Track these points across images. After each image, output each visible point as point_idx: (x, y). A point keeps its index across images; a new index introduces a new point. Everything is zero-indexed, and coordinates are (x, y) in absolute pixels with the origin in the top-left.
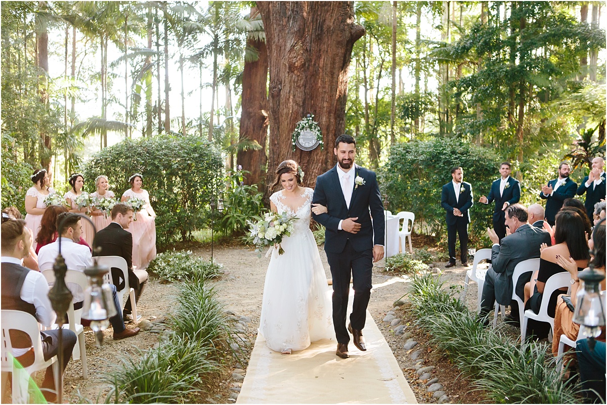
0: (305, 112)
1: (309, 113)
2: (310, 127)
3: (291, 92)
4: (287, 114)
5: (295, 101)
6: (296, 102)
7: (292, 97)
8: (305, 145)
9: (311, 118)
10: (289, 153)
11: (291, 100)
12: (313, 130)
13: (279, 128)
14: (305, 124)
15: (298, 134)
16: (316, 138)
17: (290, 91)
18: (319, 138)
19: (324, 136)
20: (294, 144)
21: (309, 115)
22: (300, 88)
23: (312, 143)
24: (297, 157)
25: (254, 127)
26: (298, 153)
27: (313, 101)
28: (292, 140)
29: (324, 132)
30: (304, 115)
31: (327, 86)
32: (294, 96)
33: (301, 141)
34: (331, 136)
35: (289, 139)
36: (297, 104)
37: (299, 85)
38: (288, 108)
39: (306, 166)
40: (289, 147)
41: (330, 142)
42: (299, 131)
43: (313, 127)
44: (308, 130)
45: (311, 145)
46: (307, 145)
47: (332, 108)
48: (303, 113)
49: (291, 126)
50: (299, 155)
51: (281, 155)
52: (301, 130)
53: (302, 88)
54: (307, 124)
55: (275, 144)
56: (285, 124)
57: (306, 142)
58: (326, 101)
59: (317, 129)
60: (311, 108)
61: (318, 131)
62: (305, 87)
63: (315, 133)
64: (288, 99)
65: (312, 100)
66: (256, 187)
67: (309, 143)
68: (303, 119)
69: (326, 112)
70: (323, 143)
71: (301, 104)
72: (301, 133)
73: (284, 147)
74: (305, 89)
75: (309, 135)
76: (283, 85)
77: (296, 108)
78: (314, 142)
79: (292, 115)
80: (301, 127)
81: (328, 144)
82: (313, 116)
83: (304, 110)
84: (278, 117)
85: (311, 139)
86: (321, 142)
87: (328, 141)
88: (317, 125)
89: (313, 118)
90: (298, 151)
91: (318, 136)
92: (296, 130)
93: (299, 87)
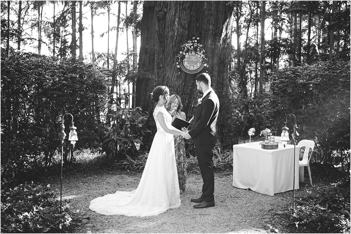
0: (191, 35)
1: (194, 36)
2: (195, 49)
3: (177, 14)
4: (172, 37)
5: (180, 24)
6: (182, 24)
7: (177, 19)
8: (190, 67)
9: (196, 41)
10: (173, 76)
11: (176, 23)
12: (199, 53)
13: (164, 51)
14: (191, 47)
15: (183, 57)
16: (201, 61)
17: (175, 14)
18: (204, 61)
19: (209, 59)
20: (178, 66)
21: (194, 38)
22: (186, 10)
23: (197, 66)
24: (181, 80)
25: (150, 60)
26: (183, 76)
27: (198, 24)
28: (177, 63)
29: (209, 55)
30: (189, 38)
31: (213, 8)
32: (179, 18)
33: (186, 64)
34: (216, 59)
35: (174, 63)
36: (183, 27)
37: (185, 8)
38: (173, 31)
39: (190, 90)
40: (174, 70)
41: (215, 66)
42: (184, 54)
43: (198, 49)
44: (193, 53)
45: (196, 68)
46: (192, 68)
47: (217, 31)
48: (188, 36)
49: (176, 48)
50: (183, 78)
51: (166, 78)
52: (186, 52)
53: (188, 11)
54: (192, 47)
55: (160, 68)
56: (170, 47)
57: (191, 65)
58: (212, 24)
59: (202, 52)
60: (196, 31)
61: (204, 54)
62: (191, 9)
63: (200, 55)
64: (174, 22)
65: (197, 22)
66: (141, 109)
67: (193, 66)
68: (188, 42)
69: (212, 35)
70: (208, 66)
71: (187, 27)
72: (186, 56)
73: (169, 70)
74: (191, 11)
75: (193, 58)
76: (168, 8)
77: (181, 30)
78: (199, 65)
79: (177, 38)
80: (186, 49)
81: (213, 67)
82: (198, 38)
83: (189, 32)
84: (164, 40)
85: (196, 63)
86: (205, 65)
87: (213, 65)
88: (202, 47)
89: (198, 40)
90: (182, 74)
91: (203, 59)
92: (181, 52)
93: (184, 9)
